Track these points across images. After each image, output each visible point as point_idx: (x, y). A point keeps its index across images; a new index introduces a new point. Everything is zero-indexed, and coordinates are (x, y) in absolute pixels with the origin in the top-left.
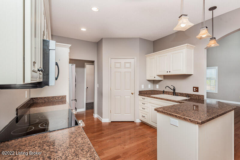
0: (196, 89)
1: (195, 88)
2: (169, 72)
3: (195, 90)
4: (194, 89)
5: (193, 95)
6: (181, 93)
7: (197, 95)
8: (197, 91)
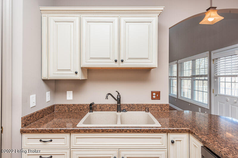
0: (156, 95)
1: (154, 94)
2: (119, 61)
3: (154, 97)
4: (152, 95)
5: (152, 105)
6: (130, 105)
7: (158, 105)
8: (158, 98)
